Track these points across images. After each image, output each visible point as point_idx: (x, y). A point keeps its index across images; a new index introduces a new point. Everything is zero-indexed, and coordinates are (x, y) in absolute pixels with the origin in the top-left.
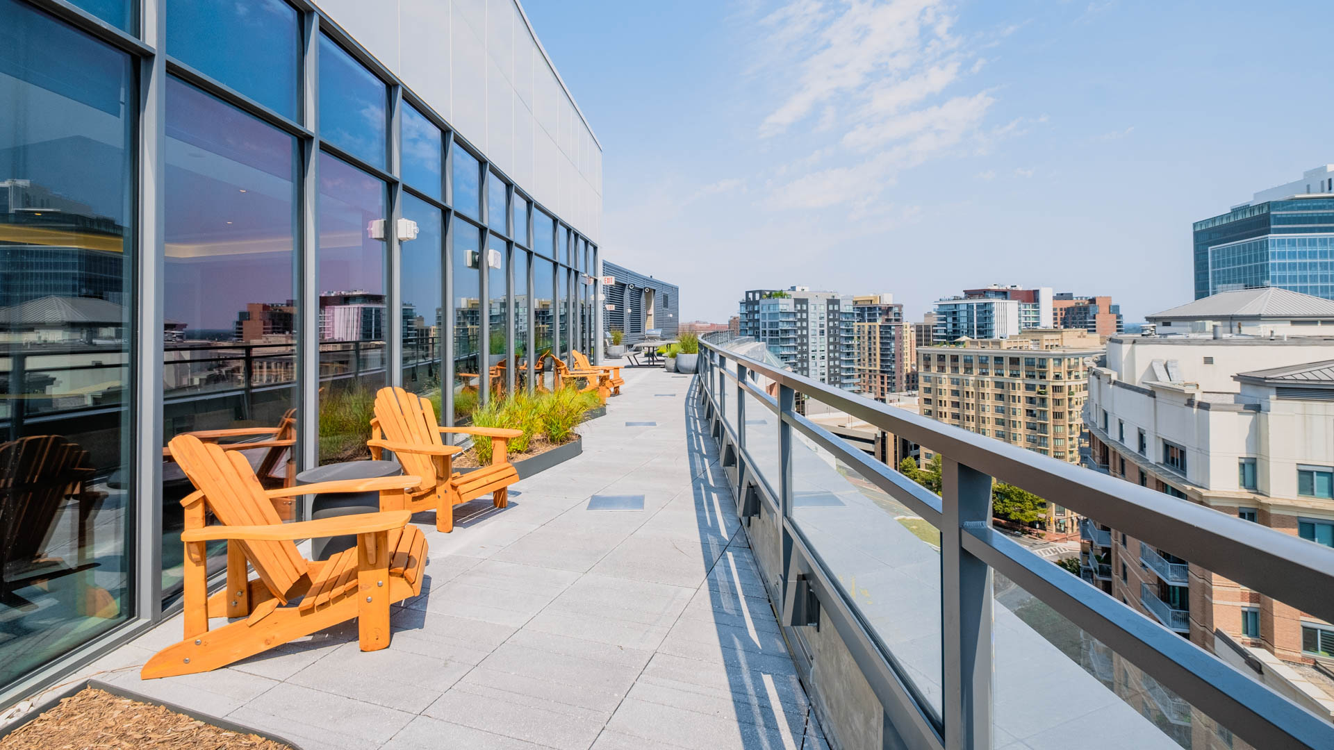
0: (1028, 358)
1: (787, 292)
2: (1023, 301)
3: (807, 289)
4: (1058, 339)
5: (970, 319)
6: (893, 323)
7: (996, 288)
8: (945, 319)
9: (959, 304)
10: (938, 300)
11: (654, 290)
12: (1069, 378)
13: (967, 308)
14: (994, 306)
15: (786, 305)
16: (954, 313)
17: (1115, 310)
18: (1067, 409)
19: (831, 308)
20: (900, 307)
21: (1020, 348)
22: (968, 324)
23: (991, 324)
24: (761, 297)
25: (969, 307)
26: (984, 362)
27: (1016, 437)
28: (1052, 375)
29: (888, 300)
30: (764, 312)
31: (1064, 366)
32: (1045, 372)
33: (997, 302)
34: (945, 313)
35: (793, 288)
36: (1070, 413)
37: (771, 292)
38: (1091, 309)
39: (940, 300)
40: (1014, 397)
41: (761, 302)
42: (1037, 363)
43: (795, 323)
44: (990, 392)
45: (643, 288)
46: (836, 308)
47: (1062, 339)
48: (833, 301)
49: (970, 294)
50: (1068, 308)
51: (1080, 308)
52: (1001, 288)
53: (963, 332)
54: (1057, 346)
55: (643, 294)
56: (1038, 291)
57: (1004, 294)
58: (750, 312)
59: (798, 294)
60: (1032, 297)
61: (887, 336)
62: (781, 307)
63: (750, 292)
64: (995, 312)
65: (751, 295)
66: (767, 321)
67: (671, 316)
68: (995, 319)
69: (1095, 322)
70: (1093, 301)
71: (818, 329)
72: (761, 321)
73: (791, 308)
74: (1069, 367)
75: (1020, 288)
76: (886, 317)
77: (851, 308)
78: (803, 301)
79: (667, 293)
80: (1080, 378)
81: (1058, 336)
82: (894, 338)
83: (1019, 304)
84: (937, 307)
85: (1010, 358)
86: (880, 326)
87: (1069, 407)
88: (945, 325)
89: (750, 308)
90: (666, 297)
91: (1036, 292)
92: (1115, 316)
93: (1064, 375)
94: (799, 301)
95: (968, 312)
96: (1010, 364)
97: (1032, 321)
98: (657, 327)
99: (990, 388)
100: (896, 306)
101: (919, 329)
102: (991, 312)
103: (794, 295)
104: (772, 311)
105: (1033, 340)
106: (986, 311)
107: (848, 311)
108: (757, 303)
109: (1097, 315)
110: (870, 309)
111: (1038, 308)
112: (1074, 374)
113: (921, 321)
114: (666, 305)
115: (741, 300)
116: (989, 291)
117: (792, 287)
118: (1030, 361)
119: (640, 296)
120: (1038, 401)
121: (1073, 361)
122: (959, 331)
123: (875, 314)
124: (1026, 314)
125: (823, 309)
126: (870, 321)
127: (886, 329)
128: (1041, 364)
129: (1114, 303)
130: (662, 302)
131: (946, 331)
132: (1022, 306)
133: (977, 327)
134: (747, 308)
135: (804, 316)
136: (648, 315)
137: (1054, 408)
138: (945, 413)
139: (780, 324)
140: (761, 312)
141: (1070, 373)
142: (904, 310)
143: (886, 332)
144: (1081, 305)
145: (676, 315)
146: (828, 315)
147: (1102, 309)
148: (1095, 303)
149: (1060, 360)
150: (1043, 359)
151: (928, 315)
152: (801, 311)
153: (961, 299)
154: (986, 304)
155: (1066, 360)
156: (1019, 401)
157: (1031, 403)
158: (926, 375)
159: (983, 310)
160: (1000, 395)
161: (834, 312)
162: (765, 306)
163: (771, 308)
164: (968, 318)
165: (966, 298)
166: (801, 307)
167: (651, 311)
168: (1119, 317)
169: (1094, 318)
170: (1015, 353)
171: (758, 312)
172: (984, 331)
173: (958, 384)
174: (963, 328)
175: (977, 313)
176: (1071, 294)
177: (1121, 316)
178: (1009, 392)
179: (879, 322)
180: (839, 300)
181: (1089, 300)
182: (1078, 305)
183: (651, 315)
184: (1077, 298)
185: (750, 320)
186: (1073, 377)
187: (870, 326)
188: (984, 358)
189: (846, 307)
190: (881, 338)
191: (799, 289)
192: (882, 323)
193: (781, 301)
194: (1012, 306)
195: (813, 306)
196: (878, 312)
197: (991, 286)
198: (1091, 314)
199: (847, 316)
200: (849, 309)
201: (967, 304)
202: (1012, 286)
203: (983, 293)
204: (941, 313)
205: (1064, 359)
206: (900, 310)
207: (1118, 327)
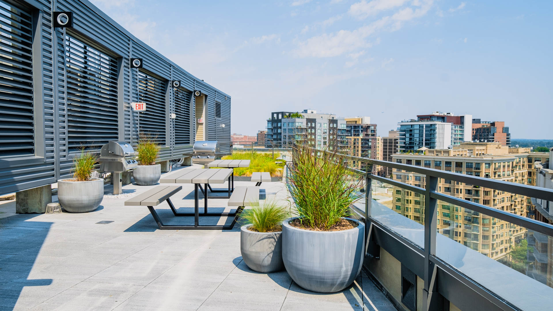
0: (468, 163)
1: (301, 114)
2: (454, 124)
3: (315, 112)
4: (484, 150)
5: (421, 135)
6: (370, 137)
7: (438, 114)
8: (405, 135)
9: (414, 125)
10: (401, 122)
11: (206, 96)
12: (495, 177)
13: (419, 128)
14: (437, 126)
15: (301, 123)
16: (411, 131)
17: (506, 130)
18: (493, 198)
19: (331, 125)
20: (375, 126)
21: (461, 155)
22: (419, 138)
23: (434, 138)
24: (283, 117)
25: (421, 126)
26: (438, 165)
27: (458, 217)
28: (484, 174)
29: (367, 121)
30: (285, 127)
31: (492, 169)
32: (479, 172)
33: (438, 124)
34: (404, 131)
35: (306, 111)
36: (494, 200)
37: (290, 113)
38: (492, 129)
39: (402, 122)
40: (457, 189)
41: (283, 120)
42: (474, 166)
43: (306, 136)
44: (441, 186)
45: (192, 90)
46: (335, 125)
47: (486, 149)
48: (333, 121)
49: (421, 118)
50: (478, 129)
51: (484, 129)
52: (441, 115)
53: (416, 144)
54: (483, 154)
55: (193, 98)
56: (463, 117)
57: (442, 118)
58: (274, 127)
59: (309, 115)
60: (459, 121)
61: (366, 146)
62: (297, 124)
63: (275, 113)
64: (437, 131)
65: (275, 115)
66: (287, 134)
67: (224, 126)
68: (437, 135)
69: (493, 138)
70: (493, 124)
71: (323, 140)
72: (282, 134)
73: (304, 126)
74: (495, 169)
75: (452, 115)
76: (365, 133)
77: (345, 126)
78: (313, 121)
79: (220, 101)
80: (501, 176)
81: (484, 148)
82: (370, 148)
83: (452, 126)
84: (400, 126)
85: (456, 163)
86: (362, 139)
87: (494, 196)
88: (404, 139)
89: (275, 125)
90: (218, 106)
91: (462, 118)
92: (506, 134)
93: (491, 174)
94: (309, 120)
95: (419, 130)
96: (456, 167)
97: (459, 137)
98: (209, 138)
99: (442, 183)
100: (373, 125)
101: (385, 141)
102: (434, 130)
103: (306, 116)
104: (290, 127)
105: (468, 150)
106: (431, 130)
107: (343, 128)
108: (280, 121)
109: (495, 134)
110: (355, 127)
111: (463, 128)
112: (498, 173)
113: (387, 136)
114: (218, 114)
115: (268, 119)
116: (434, 116)
117: (304, 110)
118: (470, 164)
119: (189, 101)
120: (473, 193)
121: (497, 165)
122: (413, 143)
123: (359, 130)
124: (455, 132)
125: (326, 126)
126: (355, 135)
127: (365, 141)
128: (477, 167)
129: (505, 126)
130: (214, 111)
131: (405, 143)
132: (453, 127)
133: (425, 141)
134: (272, 125)
135: (313, 131)
136: (198, 124)
137: (484, 197)
138: (411, 201)
139: (296, 137)
140: (283, 128)
141: (495, 173)
142: (377, 128)
143: (366, 143)
144: (485, 126)
145: (228, 125)
146: (330, 131)
147: (499, 130)
148: (494, 126)
149: (489, 164)
150: (478, 163)
151: (392, 132)
152: (311, 128)
153: (415, 121)
154: (431, 125)
155: (493, 164)
156: (461, 193)
157: (469, 193)
158: (398, 174)
159: (429, 129)
160: (448, 188)
161: (334, 129)
162: (285, 123)
163: (290, 125)
164: (419, 134)
165: (418, 121)
166: (311, 124)
167: (203, 120)
168: (508, 135)
169: (494, 135)
170: (459, 159)
171: (280, 128)
172: (430, 143)
173: (420, 180)
174: (416, 141)
175: (426, 131)
176: (480, 120)
177: (510, 134)
178: (455, 186)
179: (361, 136)
180: (337, 120)
181: (491, 123)
182: (483, 127)
183: (202, 124)
184: (483, 122)
185: (274, 134)
186: (497, 175)
187: (355, 140)
188: (438, 163)
189: (341, 125)
190: (362, 147)
191: (309, 112)
192: (363, 137)
193: (297, 120)
194: (448, 127)
195: (319, 124)
196: (360, 129)
197: (435, 113)
198: (492, 133)
199: (343, 131)
200: (344, 127)
201: (420, 125)
202: (447, 114)
203: (430, 117)
204: (402, 131)
205: (492, 163)
206: (375, 128)
207: (507, 141)
